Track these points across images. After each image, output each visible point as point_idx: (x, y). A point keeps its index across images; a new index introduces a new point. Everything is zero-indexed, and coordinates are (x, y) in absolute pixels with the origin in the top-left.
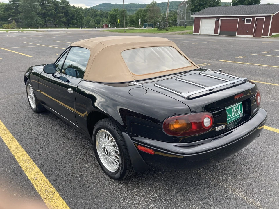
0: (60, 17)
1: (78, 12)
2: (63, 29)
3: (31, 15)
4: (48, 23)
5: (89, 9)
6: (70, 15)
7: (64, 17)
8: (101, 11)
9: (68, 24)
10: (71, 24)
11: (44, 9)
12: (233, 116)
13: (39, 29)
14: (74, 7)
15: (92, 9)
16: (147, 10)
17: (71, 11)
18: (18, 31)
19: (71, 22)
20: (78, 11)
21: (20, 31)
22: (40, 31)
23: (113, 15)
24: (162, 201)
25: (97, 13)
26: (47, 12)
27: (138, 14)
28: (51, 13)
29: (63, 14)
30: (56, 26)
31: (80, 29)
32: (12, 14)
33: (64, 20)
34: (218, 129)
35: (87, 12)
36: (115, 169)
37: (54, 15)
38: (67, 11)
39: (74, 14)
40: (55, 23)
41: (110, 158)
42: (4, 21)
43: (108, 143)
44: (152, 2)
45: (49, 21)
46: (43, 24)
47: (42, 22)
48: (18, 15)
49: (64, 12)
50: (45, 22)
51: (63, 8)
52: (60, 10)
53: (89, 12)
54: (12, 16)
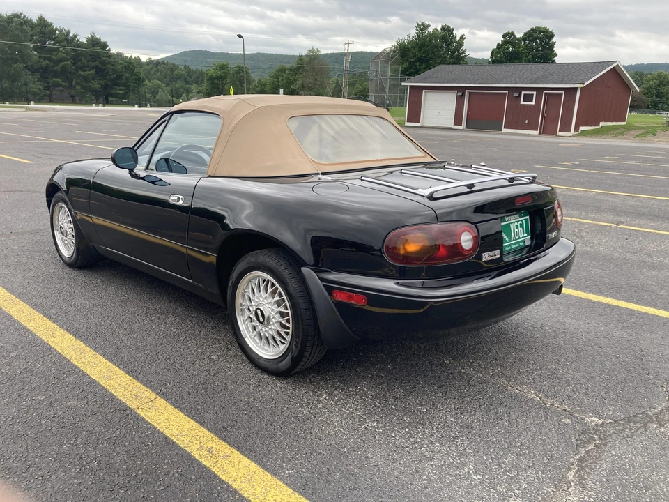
0: (86, 79)
1: (131, 69)
2: (94, 107)
3: (12, 72)
4: (55, 92)
5: (157, 63)
6: (110, 75)
7: (94, 79)
8: (185, 67)
9: (106, 95)
10: (113, 95)
11: (45, 59)
12: (513, 240)
13: (32, 105)
14: (120, 55)
15: (165, 61)
16: (298, 68)
17: (113, 65)
19: (113, 92)
20: (131, 65)
22: (36, 110)
23: (218, 78)
24: (379, 407)
25: (176, 72)
26: (53, 66)
27: (277, 77)
28: (63, 67)
29: (93, 72)
30: (74, 100)
31: (136, 108)
33: (96, 85)
34: (487, 257)
35: (151, 69)
36: (278, 354)
37: (70, 73)
38: (104, 63)
39: (121, 72)
40: (73, 92)
41: (267, 329)
43: (266, 298)
44: (310, 51)
45: (58, 87)
46: (42, 95)
47: (39, 89)
49: (96, 68)
50: (48, 88)
51: (95, 57)
52: (85, 62)
53: (158, 70)
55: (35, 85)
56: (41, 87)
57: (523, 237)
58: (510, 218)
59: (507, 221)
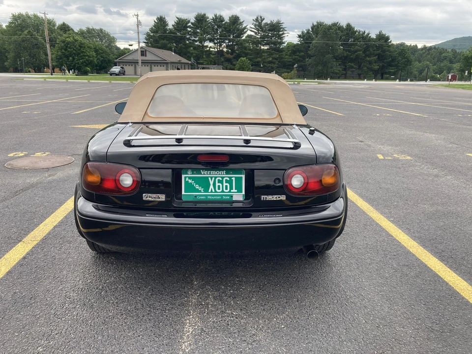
0: (370, 63)
1: (404, 54)
3: (325, 60)
4: (349, 72)
5: (430, 48)
6: (387, 59)
7: (375, 63)
8: (452, 50)
9: (381, 74)
10: (386, 73)
11: (346, 51)
13: (328, 81)
14: (402, 44)
15: (437, 47)
17: (390, 52)
18: (293, 83)
19: (387, 71)
20: (403, 50)
21: (296, 83)
23: (471, 57)
25: (443, 55)
26: (351, 55)
28: (356, 55)
29: (376, 57)
30: (360, 77)
31: (397, 82)
32: (299, 58)
33: (376, 67)
35: (424, 53)
37: (361, 59)
38: (384, 51)
39: (395, 57)
40: (360, 72)
42: (287, 68)
45: (351, 68)
46: (340, 74)
47: (339, 71)
48: (307, 59)
49: (379, 55)
50: (345, 69)
51: (379, 47)
52: (372, 51)
53: (429, 54)
54: (299, 61)
55: (337, 68)
56: (341, 69)
57: (230, 192)
58: (209, 172)
59: (204, 174)
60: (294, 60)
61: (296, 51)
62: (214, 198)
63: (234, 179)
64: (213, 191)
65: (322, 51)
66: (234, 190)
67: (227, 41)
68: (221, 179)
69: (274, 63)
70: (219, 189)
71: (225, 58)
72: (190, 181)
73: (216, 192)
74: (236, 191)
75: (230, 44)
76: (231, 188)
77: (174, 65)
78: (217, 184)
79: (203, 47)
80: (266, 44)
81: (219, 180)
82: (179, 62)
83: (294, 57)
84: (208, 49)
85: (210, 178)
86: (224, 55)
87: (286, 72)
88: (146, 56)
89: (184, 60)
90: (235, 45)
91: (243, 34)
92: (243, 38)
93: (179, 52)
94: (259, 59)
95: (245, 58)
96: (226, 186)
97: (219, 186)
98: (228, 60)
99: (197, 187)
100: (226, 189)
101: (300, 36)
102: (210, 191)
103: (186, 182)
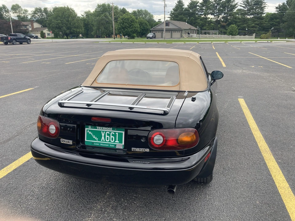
18: (267, 41)
21: (269, 41)
22: (291, 42)
48: (281, 24)
54: (275, 25)
57: (114, 142)
58: (102, 128)
59: (99, 129)
60: (271, 24)
61: (273, 18)
62: (104, 145)
63: (117, 133)
64: (104, 141)
65: (293, 18)
66: (117, 141)
67: (223, 14)
68: (109, 133)
69: (256, 27)
70: (108, 140)
71: (221, 25)
72: (90, 133)
73: (105, 141)
74: (118, 142)
75: (225, 16)
76: (115, 140)
77: (186, 31)
78: (107, 136)
79: (206, 18)
80: (251, 14)
81: (108, 134)
82: (190, 29)
83: (271, 23)
84: (210, 20)
85: (102, 132)
86: (220, 24)
87: (264, 34)
88: (169, 26)
89: (193, 28)
90: (228, 16)
91: (234, 8)
92: (234, 11)
93: (190, 23)
94: (245, 25)
95: (234, 25)
96: (112, 138)
97: (108, 138)
98: (223, 27)
99: (94, 137)
100: (112, 140)
101: (277, 8)
102: (102, 140)
103: (88, 133)
